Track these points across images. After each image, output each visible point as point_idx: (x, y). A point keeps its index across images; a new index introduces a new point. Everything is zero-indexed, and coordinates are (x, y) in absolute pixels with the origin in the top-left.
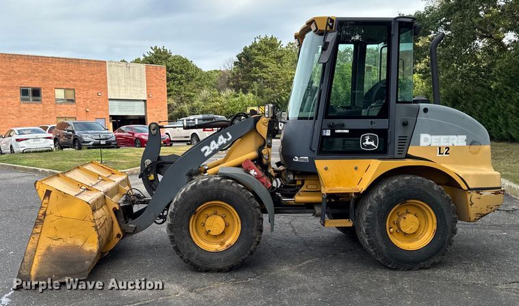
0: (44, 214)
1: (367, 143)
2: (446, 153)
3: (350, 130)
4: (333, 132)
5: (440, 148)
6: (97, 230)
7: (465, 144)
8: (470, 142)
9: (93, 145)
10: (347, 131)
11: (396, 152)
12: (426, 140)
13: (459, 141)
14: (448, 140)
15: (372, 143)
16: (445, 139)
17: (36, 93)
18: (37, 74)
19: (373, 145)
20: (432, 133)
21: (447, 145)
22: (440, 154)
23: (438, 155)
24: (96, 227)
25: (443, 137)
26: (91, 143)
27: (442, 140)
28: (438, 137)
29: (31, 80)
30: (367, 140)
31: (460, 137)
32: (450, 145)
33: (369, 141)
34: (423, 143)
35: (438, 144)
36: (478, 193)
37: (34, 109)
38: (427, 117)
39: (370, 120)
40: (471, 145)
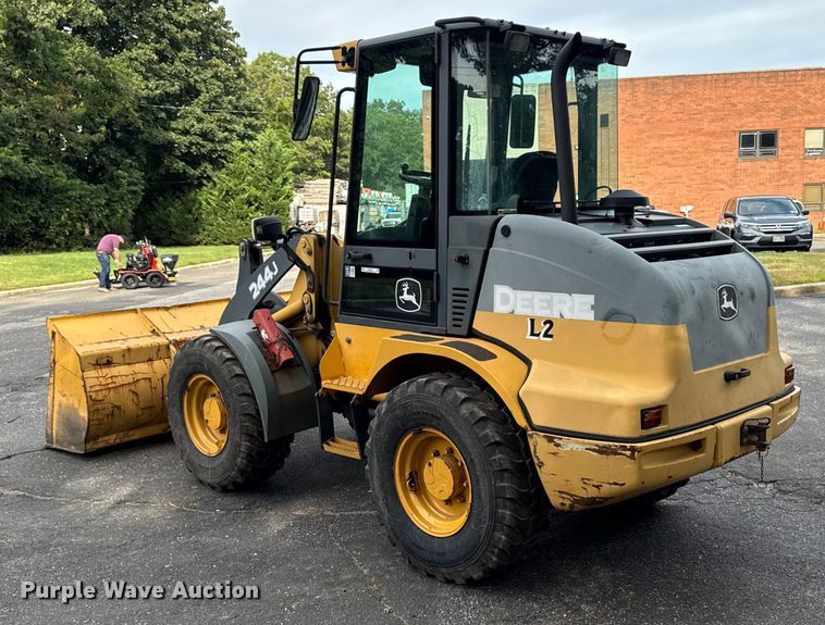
0: (54, 361)
1: (406, 297)
2: (546, 335)
3: (381, 268)
4: (358, 271)
5: (532, 321)
6: (85, 391)
7: (590, 316)
8: (604, 313)
9: (759, 243)
10: (376, 271)
11: (450, 322)
12: (505, 300)
13: (577, 307)
14: (550, 303)
15: (412, 298)
16: (541, 301)
17: (769, 140)
18: (772, 105)
19: (414, 302)
20: (518, 285)
21: (547, 314)
22: (532, 334)
23: (528, 337)
24: (85, 386)
25: (539, 296)
26: (757, 239)
27: (537, 304)
28: (527, 294)
29: (762, 117)
30: (405, 290)
31: (577, 297)
32: (554, 315)
33: (409, 293)
34: (499, 308)
35: (528, 312)
36: (550, 440)
37: (761, 170)
38: (509, 246)
39: (408, 250)
40: (607, 319)
